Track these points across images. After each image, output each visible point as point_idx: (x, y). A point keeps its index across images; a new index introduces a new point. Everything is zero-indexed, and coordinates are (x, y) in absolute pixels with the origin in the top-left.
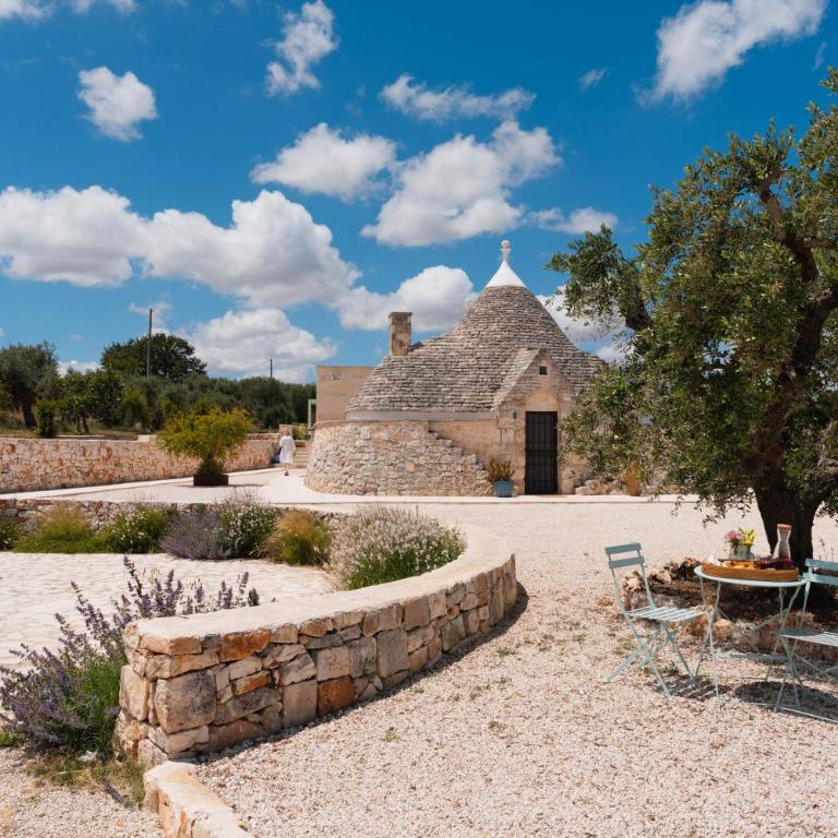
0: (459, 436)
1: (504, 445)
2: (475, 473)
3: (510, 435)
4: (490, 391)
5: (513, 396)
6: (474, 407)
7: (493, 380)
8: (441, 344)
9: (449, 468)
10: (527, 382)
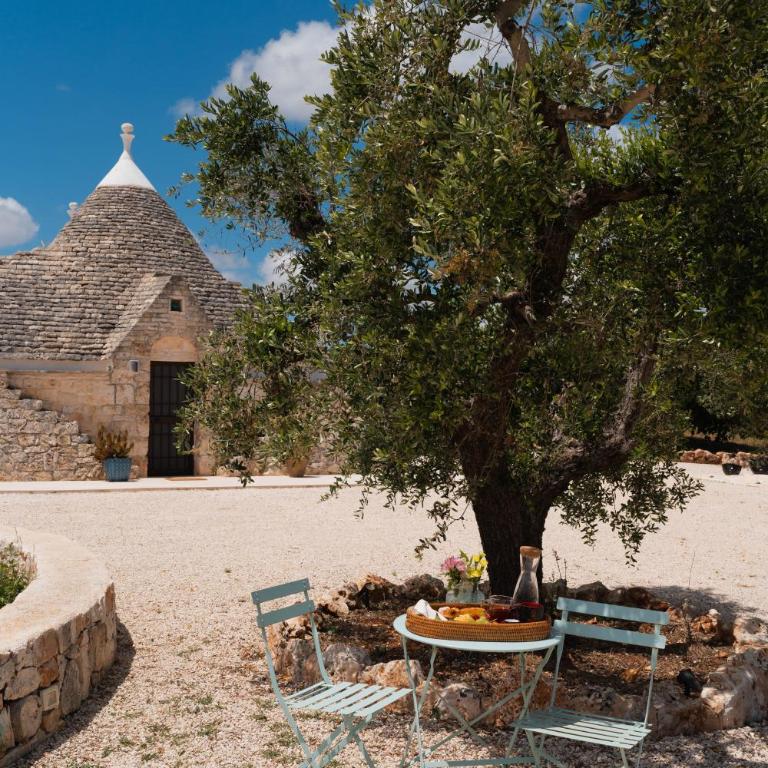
0: (53, 394)
1: (119, 410)
2: (76, 447)
3: (129, 392)
4: (101, 331)
5: (133, 340)
6: (77, 353)
7: (106, 316)
8: (30, 262)
9: (37, 441)
10: (153, 320)
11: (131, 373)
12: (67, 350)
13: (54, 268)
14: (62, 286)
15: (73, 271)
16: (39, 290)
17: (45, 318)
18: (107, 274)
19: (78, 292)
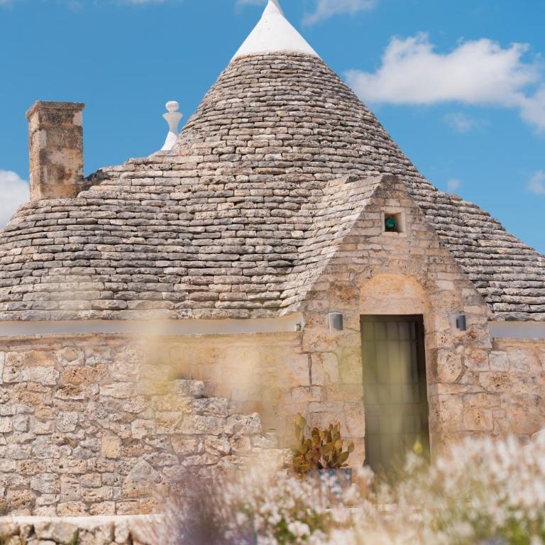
4: (274, 271)
5: (331, 279)
6: (242, 307)
7: (278, 249)
8: (151, 173)
9: (201, 446)
10: (360, 246)
11: (332, 333)
12: (226, 303)
13: (187, 181)
14: (205, 207)
15: (217, 183)
16: (170, 215)
17: (185, 256)
18: (270, 185)
19: (231, 213)
